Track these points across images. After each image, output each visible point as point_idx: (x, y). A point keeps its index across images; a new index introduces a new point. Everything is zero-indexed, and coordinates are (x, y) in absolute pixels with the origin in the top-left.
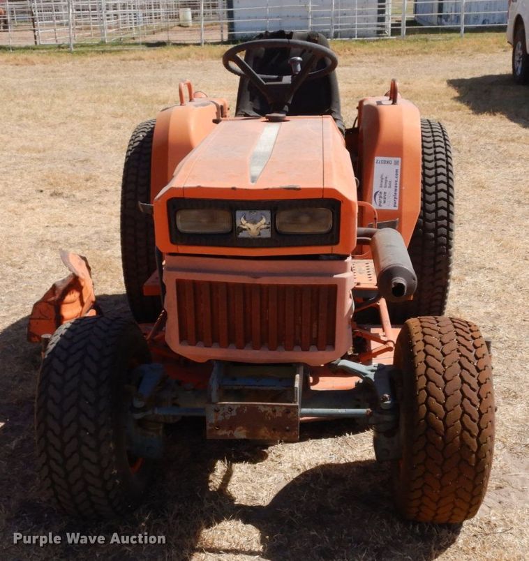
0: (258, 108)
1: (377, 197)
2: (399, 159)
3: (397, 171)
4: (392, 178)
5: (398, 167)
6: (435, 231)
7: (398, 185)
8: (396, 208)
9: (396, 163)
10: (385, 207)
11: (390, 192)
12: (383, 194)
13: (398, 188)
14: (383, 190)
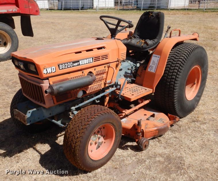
0: (139, 35)
1: (150, 67)
2: (160, 56)
3: (158, 60)
4: (156, 62)
5: (159, 59)
6: (170, 82)
7: (157, 65)
8: (155, 72)
9: (159, 57)
10: (152, 71)
11: (154, 66)
12: (152, 67)
13: (157, 66)
14: (152, 65)
